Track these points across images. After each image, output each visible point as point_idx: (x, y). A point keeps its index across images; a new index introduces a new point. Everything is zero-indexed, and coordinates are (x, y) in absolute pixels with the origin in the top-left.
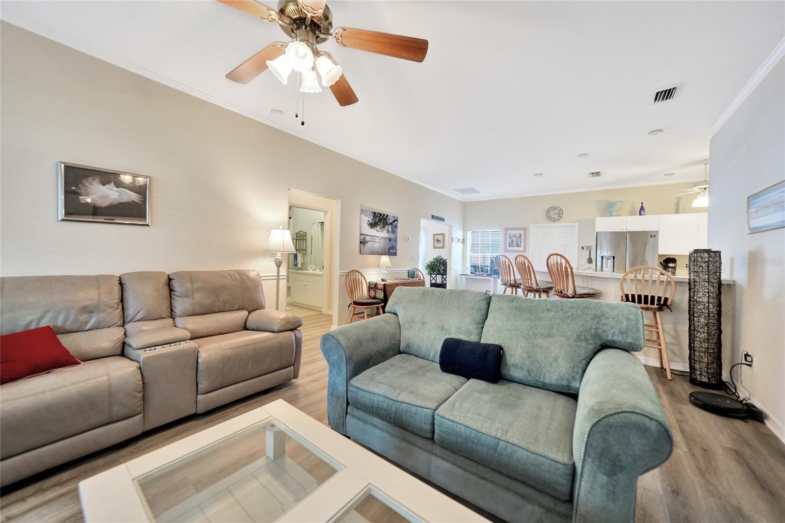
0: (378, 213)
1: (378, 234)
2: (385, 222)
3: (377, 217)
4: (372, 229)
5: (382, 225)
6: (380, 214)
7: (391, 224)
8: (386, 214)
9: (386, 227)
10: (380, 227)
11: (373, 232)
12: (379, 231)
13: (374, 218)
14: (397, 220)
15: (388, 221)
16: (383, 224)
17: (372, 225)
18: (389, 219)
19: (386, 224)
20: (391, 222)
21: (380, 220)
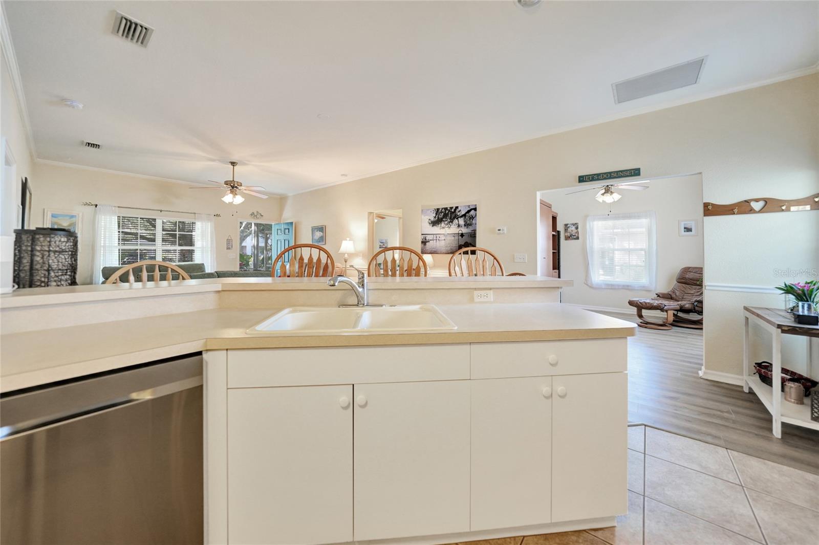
0: (442, 209)
1: (442, 231)
2: (453, 216)
3: (441, 212)
4: (435, 227)
5: (449, 220)
6: (446, 209)
7: (464, 215)
8: (454, 206)
9: (456, 221)
10: (446, 222)
11: (436, 230)
12: (443, 228)
13: (436, 214)
14: (475, 209)
15: (458, 214)
16: (450, 218)
17: (434, 223)
18: (459, 211)
19: (454, 218)
20: (463, 213)
21: (445, 216)
